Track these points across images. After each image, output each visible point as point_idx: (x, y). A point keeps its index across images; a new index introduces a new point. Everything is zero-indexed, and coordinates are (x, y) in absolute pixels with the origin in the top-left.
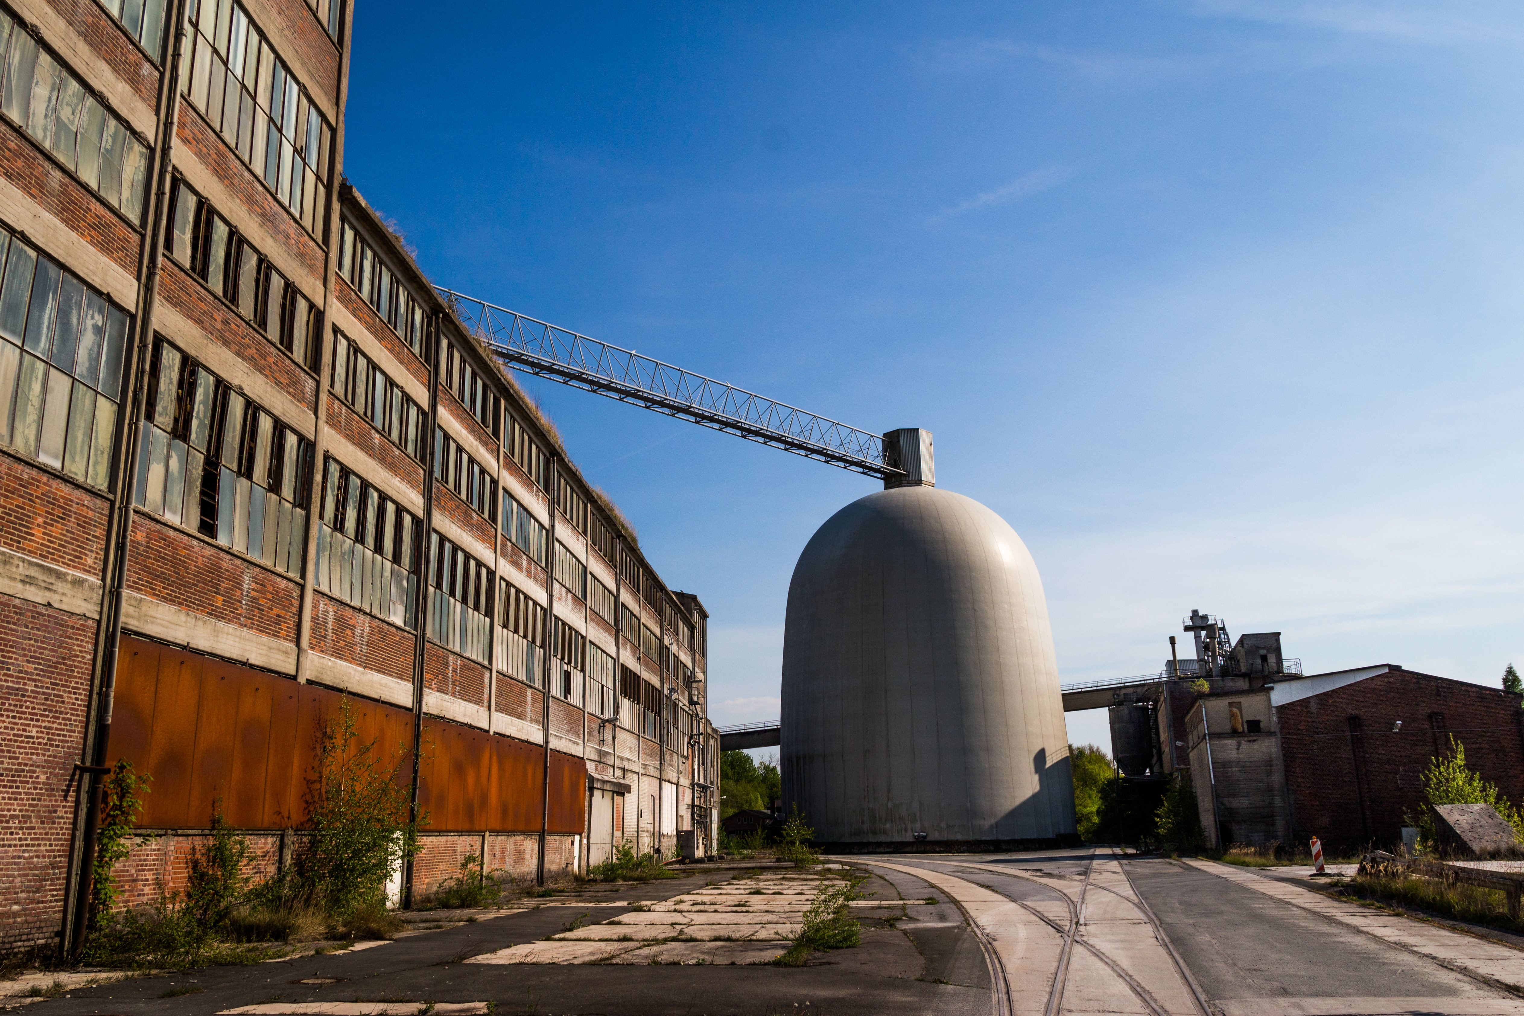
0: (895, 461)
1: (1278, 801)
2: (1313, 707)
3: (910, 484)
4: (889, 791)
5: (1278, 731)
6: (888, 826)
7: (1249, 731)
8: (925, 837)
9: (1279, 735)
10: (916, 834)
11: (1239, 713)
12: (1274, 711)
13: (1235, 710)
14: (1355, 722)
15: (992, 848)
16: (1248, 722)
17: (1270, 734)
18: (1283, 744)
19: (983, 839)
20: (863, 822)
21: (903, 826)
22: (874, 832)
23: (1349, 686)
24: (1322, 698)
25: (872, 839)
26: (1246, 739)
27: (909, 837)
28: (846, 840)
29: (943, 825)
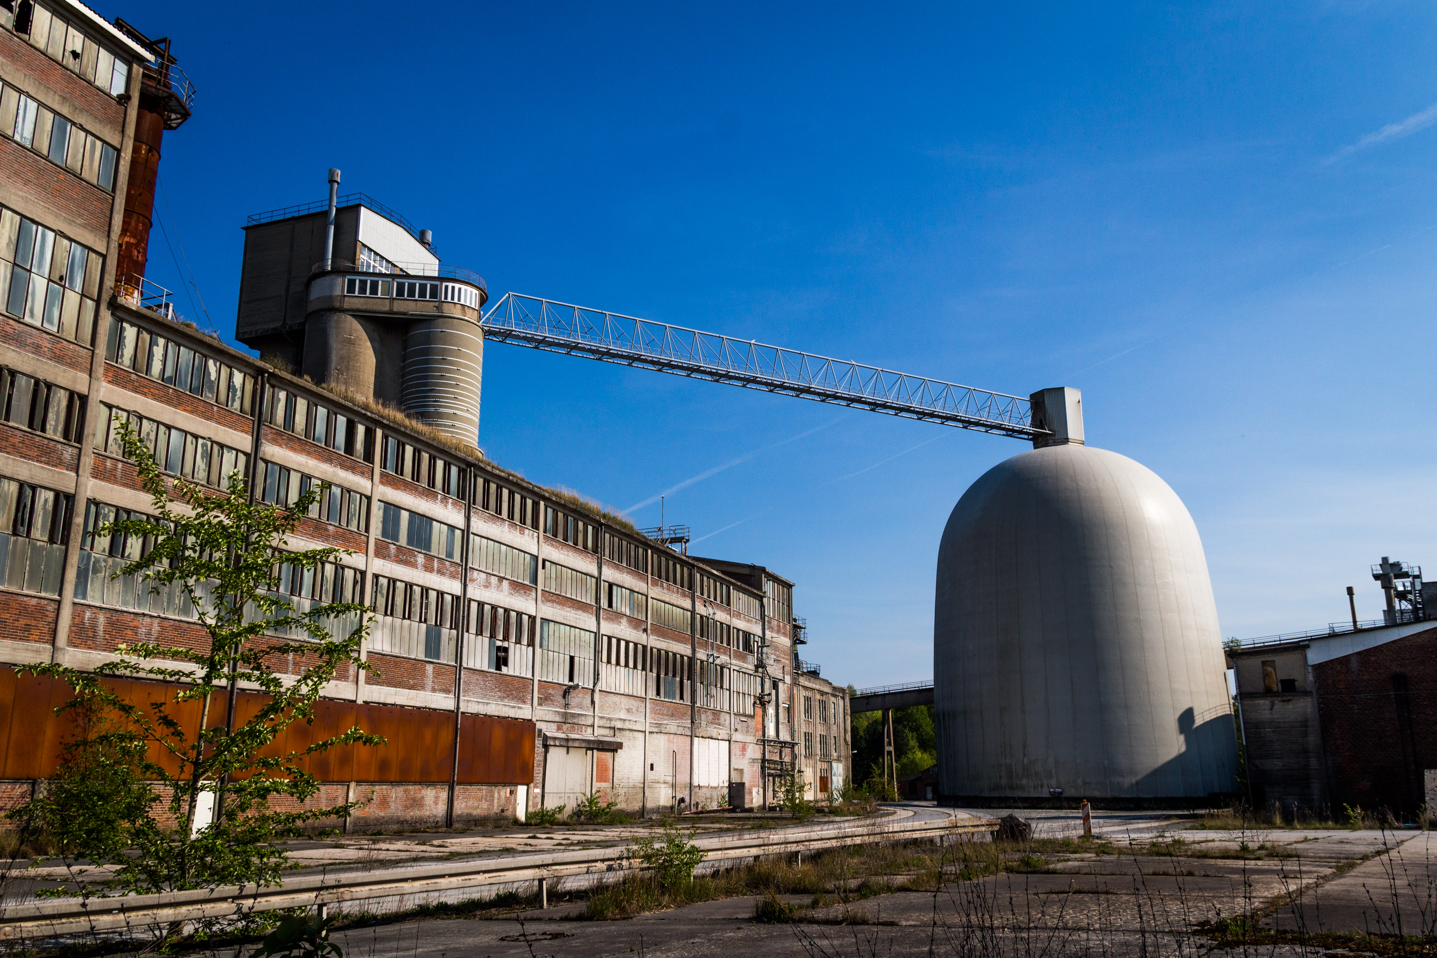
0: (1041, 421)
1: (1314, 762)
2: (1354, 664)
3: (1056, 443)
4: (1024, 747)
5: (1314, 692)
6: (1024, 781)
7: (1283, 691)
8: (1061, 793)
9: (1315, 695)
10: (1052, 790)
11: (1273, 672)
12: (1310, 669)
13: (1269, 669)
14: (1399, 680)
15: (1131, 806)
16: (1282, 681)
17: (1306, 693)
18: (1319, 704)
19: (1122, 796)
20: (1001, 777)
21: (1040, 782)
22: (1012, 788)
23: (1394, 642)
24: (1364, 655)
25: (1009, 794)
26: (1280, 699)
27: (1045, 793)
28: (986, 794)
29: (1079, 782)
